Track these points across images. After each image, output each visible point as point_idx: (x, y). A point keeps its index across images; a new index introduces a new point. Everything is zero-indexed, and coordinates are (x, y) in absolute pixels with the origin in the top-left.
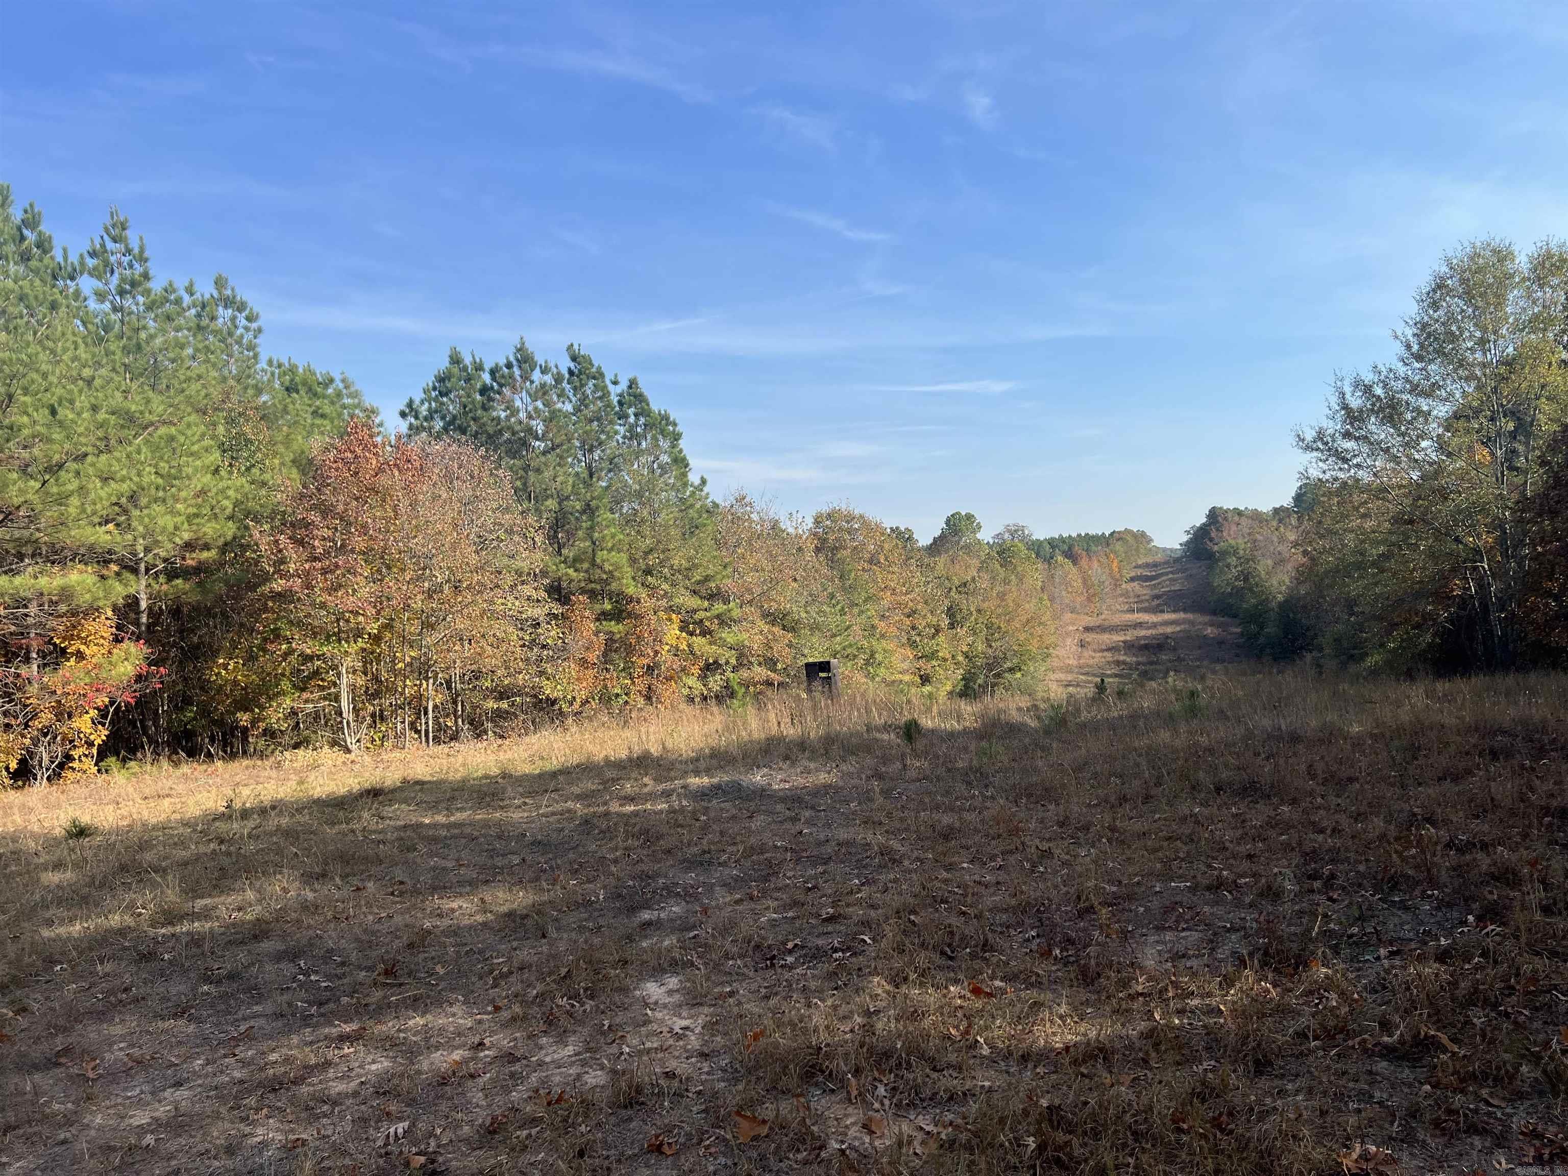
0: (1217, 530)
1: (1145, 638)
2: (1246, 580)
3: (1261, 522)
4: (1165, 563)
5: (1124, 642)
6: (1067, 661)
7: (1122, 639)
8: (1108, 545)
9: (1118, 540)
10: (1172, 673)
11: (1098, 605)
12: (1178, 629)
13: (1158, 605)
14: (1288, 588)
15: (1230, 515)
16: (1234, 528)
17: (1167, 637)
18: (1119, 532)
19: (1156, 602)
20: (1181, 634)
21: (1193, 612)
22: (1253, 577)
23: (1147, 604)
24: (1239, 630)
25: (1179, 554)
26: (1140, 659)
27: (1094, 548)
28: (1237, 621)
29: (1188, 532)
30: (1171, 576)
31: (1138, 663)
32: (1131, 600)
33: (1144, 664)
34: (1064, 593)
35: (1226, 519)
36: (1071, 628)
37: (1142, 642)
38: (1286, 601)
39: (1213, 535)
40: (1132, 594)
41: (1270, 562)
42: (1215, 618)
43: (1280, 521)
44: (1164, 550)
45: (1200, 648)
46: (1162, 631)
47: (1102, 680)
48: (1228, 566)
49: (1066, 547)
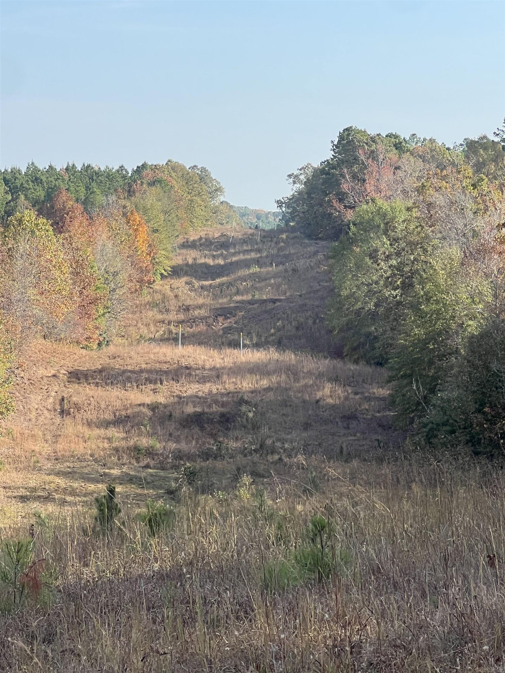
0: (354, 177)
1: (195, 399)
2: (407, 286)
3: (442, 167)
4: (244, 242)
5: (153, 407)
6: (30, 445)
7: (148, 398)
8: (131, 193)
9: (152, 184)
10: (246, 479)
11: (103, 323)
12: (265, 383)
13: (227, 330)
14: (487, 305)
15: (381, 147)
16: (388, 176)
17: (242, 401)
18: (155, 168)
19: (221, 324)
20: (271, 395)
21: (296, 349)
22: (422, 282)
23: (202, 327)
24: (384, 392)
25: (272, 224)
26: (183, 446)
27: (100, 198)
28: (385, 373)
29: (295, 178)
30: (255, 269)
31: (179, 456)
32: (172, 316)
33: (190, 457)
34: (32, 292)
35: (373, 155)
36: (42, 372)
37: (190, 409)
38: (484, 335)
39: (345, 187)
40: (173, 304)
41: (456, 252)
42: (338, 363)
43: (479, 167)
44: (244, 213)
45: (306, 426)
46: (230, 387)
47: (112, 491)
48: (373, 255)
49: (41, 194)
